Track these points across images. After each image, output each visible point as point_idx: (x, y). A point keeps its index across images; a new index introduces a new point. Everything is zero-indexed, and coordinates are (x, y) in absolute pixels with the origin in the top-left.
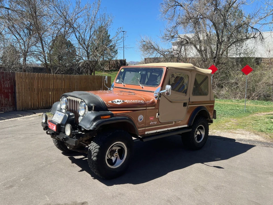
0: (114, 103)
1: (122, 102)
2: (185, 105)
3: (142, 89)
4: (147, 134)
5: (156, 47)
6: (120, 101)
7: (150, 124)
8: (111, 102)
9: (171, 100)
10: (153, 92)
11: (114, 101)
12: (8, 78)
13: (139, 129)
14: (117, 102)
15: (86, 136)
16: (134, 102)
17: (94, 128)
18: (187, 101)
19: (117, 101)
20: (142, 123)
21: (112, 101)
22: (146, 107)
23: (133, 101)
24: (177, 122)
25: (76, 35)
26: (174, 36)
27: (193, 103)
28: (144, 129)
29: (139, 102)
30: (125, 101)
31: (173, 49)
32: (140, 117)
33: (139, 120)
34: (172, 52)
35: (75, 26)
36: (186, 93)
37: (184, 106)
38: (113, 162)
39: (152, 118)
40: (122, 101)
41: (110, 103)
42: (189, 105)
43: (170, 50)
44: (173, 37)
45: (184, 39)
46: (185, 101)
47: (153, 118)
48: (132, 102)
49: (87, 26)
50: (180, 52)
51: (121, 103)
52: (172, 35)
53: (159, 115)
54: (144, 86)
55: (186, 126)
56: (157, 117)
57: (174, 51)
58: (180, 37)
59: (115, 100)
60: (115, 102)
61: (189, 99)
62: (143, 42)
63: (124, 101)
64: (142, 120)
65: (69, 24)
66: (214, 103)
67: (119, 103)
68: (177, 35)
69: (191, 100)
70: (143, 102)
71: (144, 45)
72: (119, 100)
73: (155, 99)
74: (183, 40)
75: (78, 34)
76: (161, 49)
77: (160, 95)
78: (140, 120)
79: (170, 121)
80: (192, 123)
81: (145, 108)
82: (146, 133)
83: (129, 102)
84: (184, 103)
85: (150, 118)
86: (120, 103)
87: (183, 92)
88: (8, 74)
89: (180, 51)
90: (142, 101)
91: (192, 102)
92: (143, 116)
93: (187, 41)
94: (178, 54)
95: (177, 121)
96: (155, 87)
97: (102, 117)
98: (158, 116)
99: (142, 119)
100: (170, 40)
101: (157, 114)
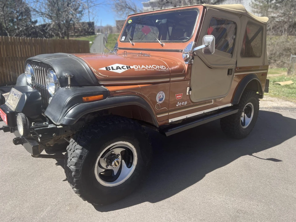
0: (111, 70)
1: (127, 69)
2: (230, 72)
3: (161, 48)
4: (172, 122)
6: (122, 67)
7: (177, 106)
8: (104, 69)
9: (209, 64)
10: (182, 51)
11: (110, 67)
13: (158, 116)
14: (117, 69)
15: (66, 131)
16: (148, 68)
17: (70, 122)
18: (233, 67)
19: (117, 67)
20: (164, 104)
21: (106, 68)
22: (170, 77)
23: (147, 66)
24: (217, 100)
28: (167, 114)
29: (157, 69)
30: (131, 67)
32: (160, 95)
33: (158, 100)
36: (232, 53)
37: (228, 74)
38: (115, 174)
39: (179, 95)
40: (125, 67)
41: (102, 72)
42: (236, 72)
46: (230, 67)
47: (181, 95)
48: (144, 68)
51: (124, 70)
53: (190, 90)
54: (164, 42)
55: (230, 105)
56: (187, 94)
59: (112, 66)
60: (113, 69)
61: (235, 63)
63: (129, 67)
64: (164, 99)
66: (267, 69)
67: (119, 71)
69: (239, 65)
70: (164, 68)
73: (185, 63)
77: (194, 55)
78: (160, 100)
79: (207, 99)
80: (239, 100)
81: (168, 80)
82: (170, 121)
83: (139, 69)
84: (229, 70)
85: (177, 95)
86: (123, 70)
87: (228, 52)
90: (162, 67)
91: (240, 68)
92: (164, 94)
95: (218, 98)
96: (183, 42)
97: (84, 98)
98: (189, 93)
99: (162, 99)
101: (188, 88)
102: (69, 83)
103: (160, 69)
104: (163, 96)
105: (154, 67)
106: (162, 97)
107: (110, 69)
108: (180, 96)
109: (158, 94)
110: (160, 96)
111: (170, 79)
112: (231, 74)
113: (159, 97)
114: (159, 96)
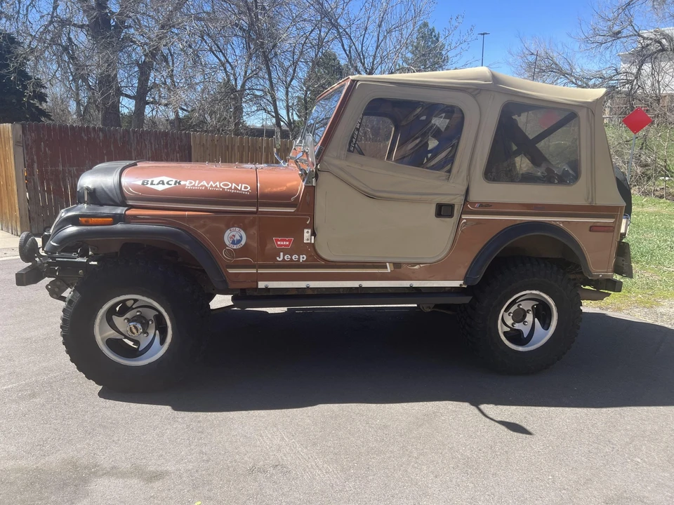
0: (149, 186)
1: (173, 185)
4: (267, 288)
5: (566, 67)
6: (168, 183)
7: (279, 259)
8: (140, 183)
9: (367, 191)
11: (151, 180)
12: (177, 147)
13: (231, 271)
14: (159, 184)
19: (160, 181)
20: (244, 252)
21: (144, 181)
22: (258, 205)
24: (404, 266)
25: (343, 45)
26: (619, 32)
27: (486, 208)
28: (254, 271)
29: (231, 188)
30: (182, 182)
31: (616, 70)
32: (234, 233)
33: (227, 243)
34: (611, 78)
35: (342, 22)
37: (439, 214)
39: (283, 241)
40: (173, 182)
41: (135, 187)
43: (604, 72)
44: (616, 35)
45: (651, 39)
46: (445, 200)
47: (289, 241)
49: (369, 17)
50: (636, 78)
51: (170, 186)
52: (616, 29)
53: (314, 234)
55: (456, 284)
56: (306, 241)
57: (618, 73)
58: (639, 35)
59: (154, 178)
60: (152, 184)
61: (464, 192)
62: (529, 57)
63: (179, 182)
64: (243, 243)
65: (329, 19)
67: (160, 188)
68: (630, 28)
71: (529, 65)
72: (166, 179)
74: (649, 42)
75: (346, 42)
76: (578, 70)
78: (233, 243)
81: (254, 209)
82: (262, 285)
85: (277, 240)
86: (167, 186)
88: (178, 138)
89: (637, 73)
90: (242, 186)
92: (243, 233)
93: (660, 43)
94: (631, 82)
95: (408, 264)
97: (82, 220)
98: (311, 239)
99: (239, 241)
100: (609, 44)
101: (306, 231)
102: (86, 199)
103: (236, 189)
104: (241, 237)
105: (224, 185)
106: (239, 238)
107: (147, 184)
108: (287, 243)
109: (228, 231)
110: (234, 236)
111: (257, 209)
112: (451, 216)
113: (231, 238)
114: (231, 235)
